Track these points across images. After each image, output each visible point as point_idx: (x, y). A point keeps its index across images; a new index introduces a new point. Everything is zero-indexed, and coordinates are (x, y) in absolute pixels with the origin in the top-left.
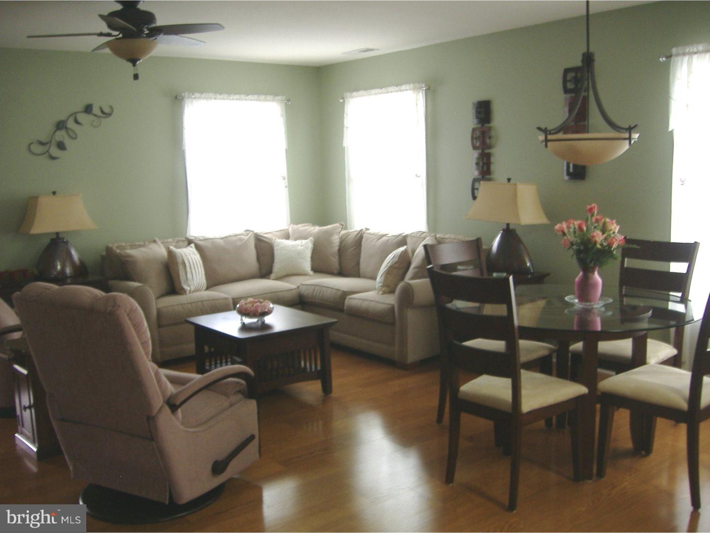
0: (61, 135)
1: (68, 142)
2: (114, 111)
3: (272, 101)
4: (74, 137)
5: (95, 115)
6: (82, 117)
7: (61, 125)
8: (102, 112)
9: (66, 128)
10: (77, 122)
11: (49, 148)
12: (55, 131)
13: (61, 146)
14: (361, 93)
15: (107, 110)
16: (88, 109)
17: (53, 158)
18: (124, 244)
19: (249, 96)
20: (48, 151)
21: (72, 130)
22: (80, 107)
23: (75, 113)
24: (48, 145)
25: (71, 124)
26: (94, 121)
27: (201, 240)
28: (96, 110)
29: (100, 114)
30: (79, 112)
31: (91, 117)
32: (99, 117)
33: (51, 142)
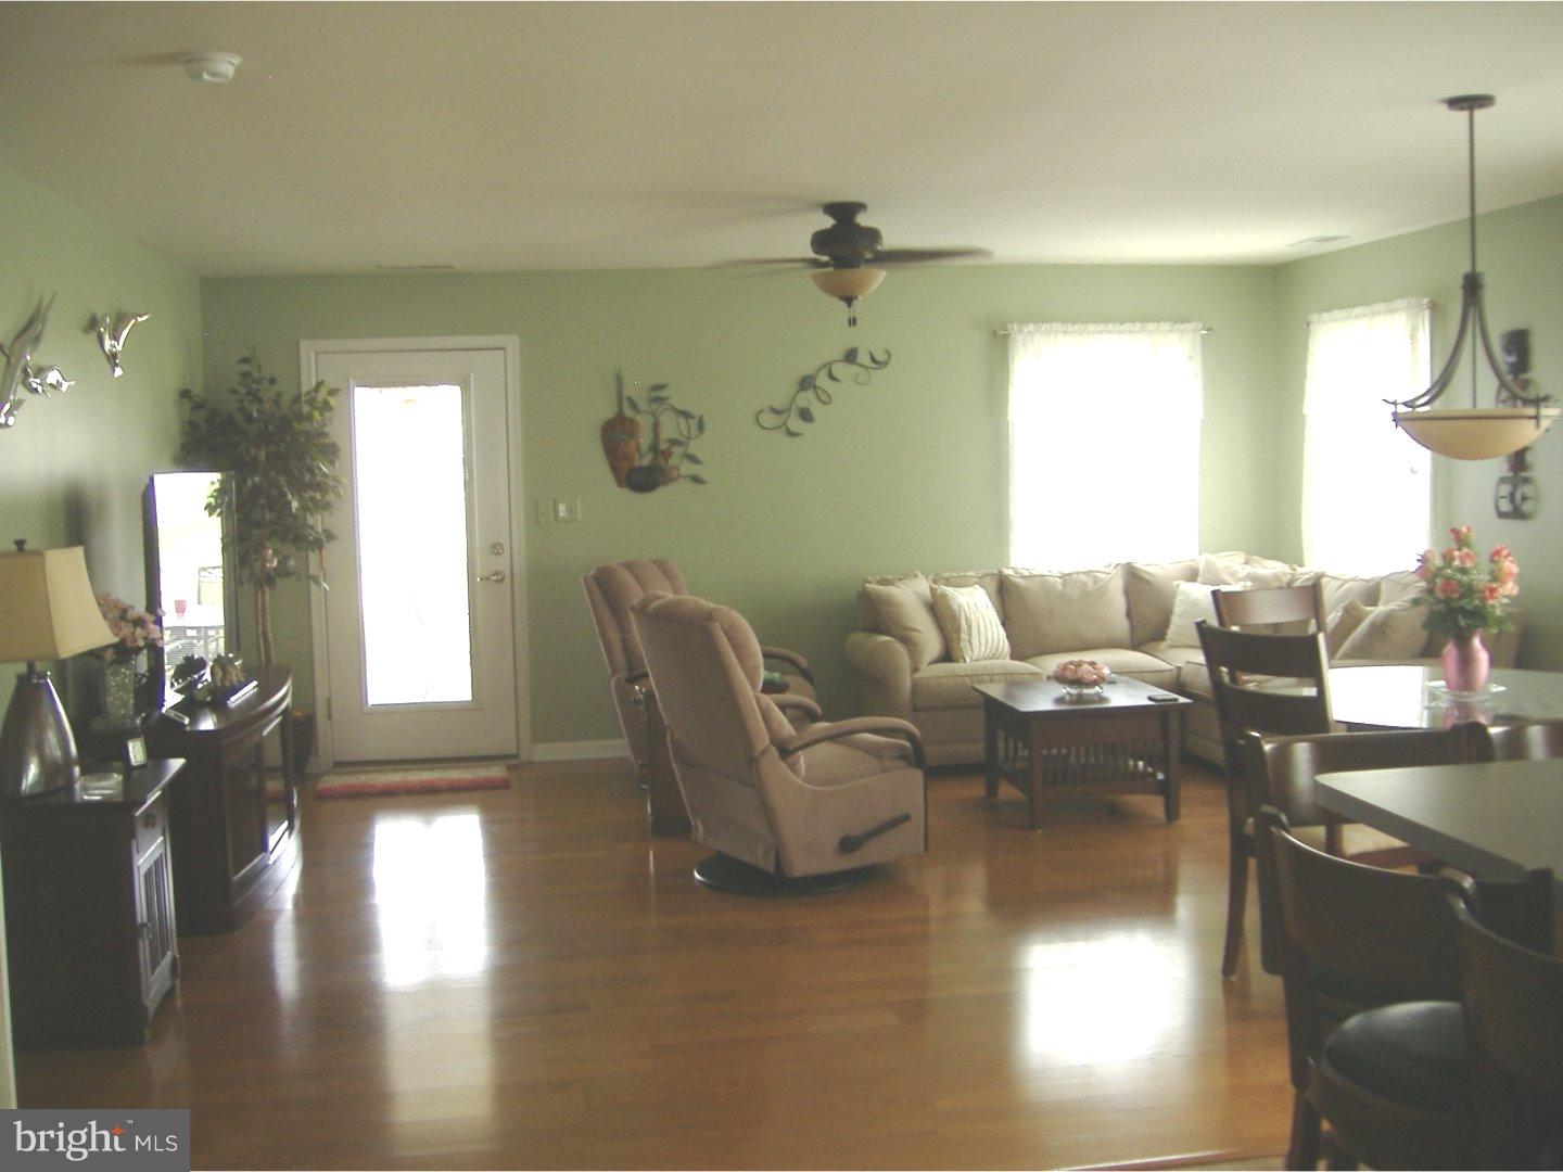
0: (806, 399)
1: (816, 409)
2: (892, 359)
3: (1170, 331)
4: (826, 400)
5: (861, 365)
6: (840, 370)
7: (806, 383)
8: (873, 360)
9: (815, 387)
10: (832, 377)
11: (787, 419)
12: (797, 393)
13: (806, 415)
14: (1336, 313)
15: (880, 357)
16: (850, 356)
17: (791, 434)
18: (891, 577)
19: (1126, 325)
20: (785, 423)
21: (824, 391)
22: (838, 352)
23: (830, 363)
24: (785, 416)
25: (822, 381)
26: (858, 375)
27: (1024, 577)
28: (863, 358)
29: (868, 362)
30: (835, 361)
31: (854, 369)
32: (866, 367)
33: (790, 409)
